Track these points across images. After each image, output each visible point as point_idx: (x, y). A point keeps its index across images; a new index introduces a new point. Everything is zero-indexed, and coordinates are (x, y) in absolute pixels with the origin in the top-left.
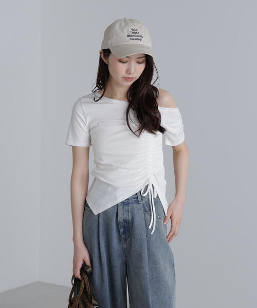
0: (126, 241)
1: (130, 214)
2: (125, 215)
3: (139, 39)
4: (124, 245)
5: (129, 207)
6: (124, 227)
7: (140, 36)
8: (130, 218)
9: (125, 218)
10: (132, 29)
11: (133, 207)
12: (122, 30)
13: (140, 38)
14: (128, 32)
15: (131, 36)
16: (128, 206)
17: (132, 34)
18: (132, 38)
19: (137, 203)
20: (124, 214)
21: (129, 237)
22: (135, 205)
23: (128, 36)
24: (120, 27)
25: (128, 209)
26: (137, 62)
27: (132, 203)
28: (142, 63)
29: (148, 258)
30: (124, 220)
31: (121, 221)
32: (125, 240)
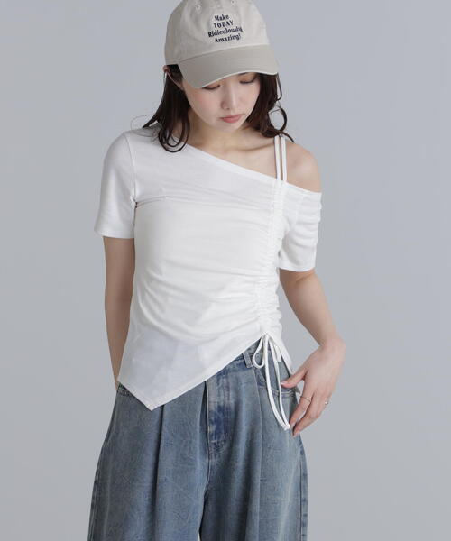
0: (218, 450)
1: (231, 393)
2: (222, 397)
3: (234, 37)
4: (213, 460)
5: (230, 380)
6: (217, 422)
7: (236, 30)
8: (232, 402)
9: (222, 404)
10: (217, 18)
11: (237, 379)
12: (196, 21)
13: (235, 34)
14: (208, 24)
15: (217, 33)
16: (227, 377)
17: (217, 28)
18: (219, 37)
19: (243, 369)
20: (219, 395)
21: (225, 441)
22: (241, 374)
23: (210, 34)
24: (191, 15)
25: (228, 383)
26: (241, 82)
27: (235, 371)
28: (252, 81)
29: (261, 480)
30: (219, 407)
31: (213, 409)
32: (217, 448)
